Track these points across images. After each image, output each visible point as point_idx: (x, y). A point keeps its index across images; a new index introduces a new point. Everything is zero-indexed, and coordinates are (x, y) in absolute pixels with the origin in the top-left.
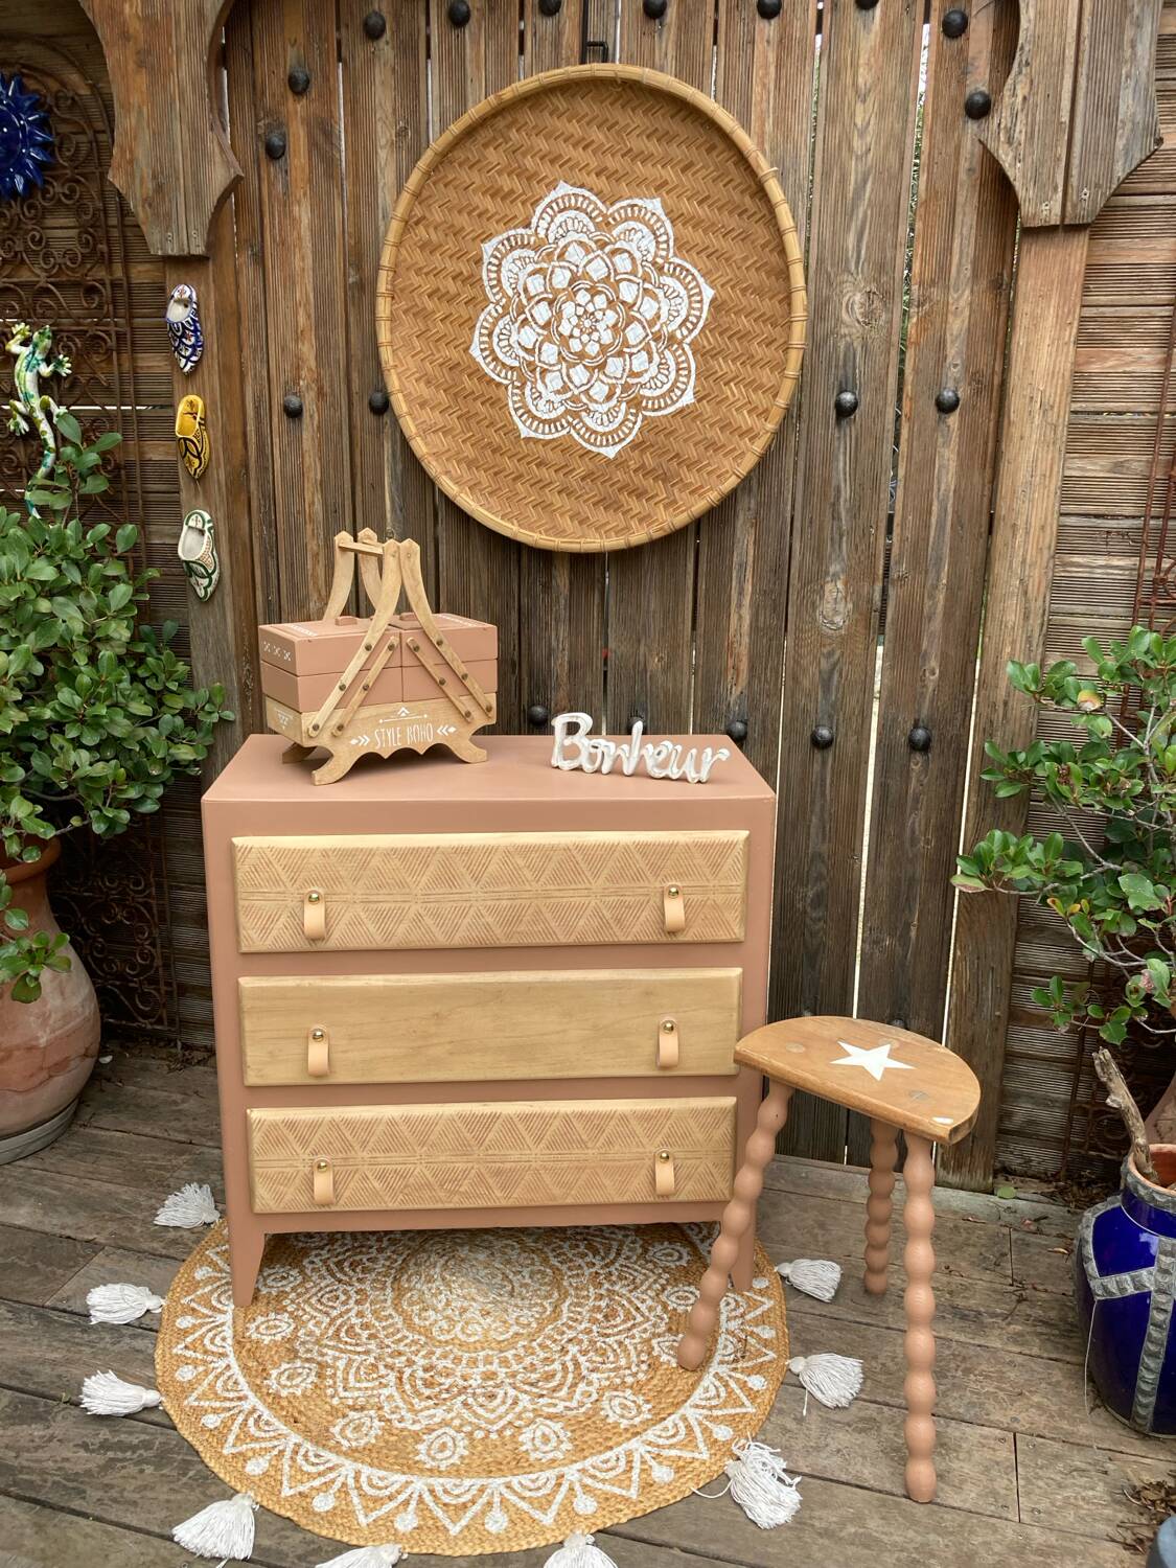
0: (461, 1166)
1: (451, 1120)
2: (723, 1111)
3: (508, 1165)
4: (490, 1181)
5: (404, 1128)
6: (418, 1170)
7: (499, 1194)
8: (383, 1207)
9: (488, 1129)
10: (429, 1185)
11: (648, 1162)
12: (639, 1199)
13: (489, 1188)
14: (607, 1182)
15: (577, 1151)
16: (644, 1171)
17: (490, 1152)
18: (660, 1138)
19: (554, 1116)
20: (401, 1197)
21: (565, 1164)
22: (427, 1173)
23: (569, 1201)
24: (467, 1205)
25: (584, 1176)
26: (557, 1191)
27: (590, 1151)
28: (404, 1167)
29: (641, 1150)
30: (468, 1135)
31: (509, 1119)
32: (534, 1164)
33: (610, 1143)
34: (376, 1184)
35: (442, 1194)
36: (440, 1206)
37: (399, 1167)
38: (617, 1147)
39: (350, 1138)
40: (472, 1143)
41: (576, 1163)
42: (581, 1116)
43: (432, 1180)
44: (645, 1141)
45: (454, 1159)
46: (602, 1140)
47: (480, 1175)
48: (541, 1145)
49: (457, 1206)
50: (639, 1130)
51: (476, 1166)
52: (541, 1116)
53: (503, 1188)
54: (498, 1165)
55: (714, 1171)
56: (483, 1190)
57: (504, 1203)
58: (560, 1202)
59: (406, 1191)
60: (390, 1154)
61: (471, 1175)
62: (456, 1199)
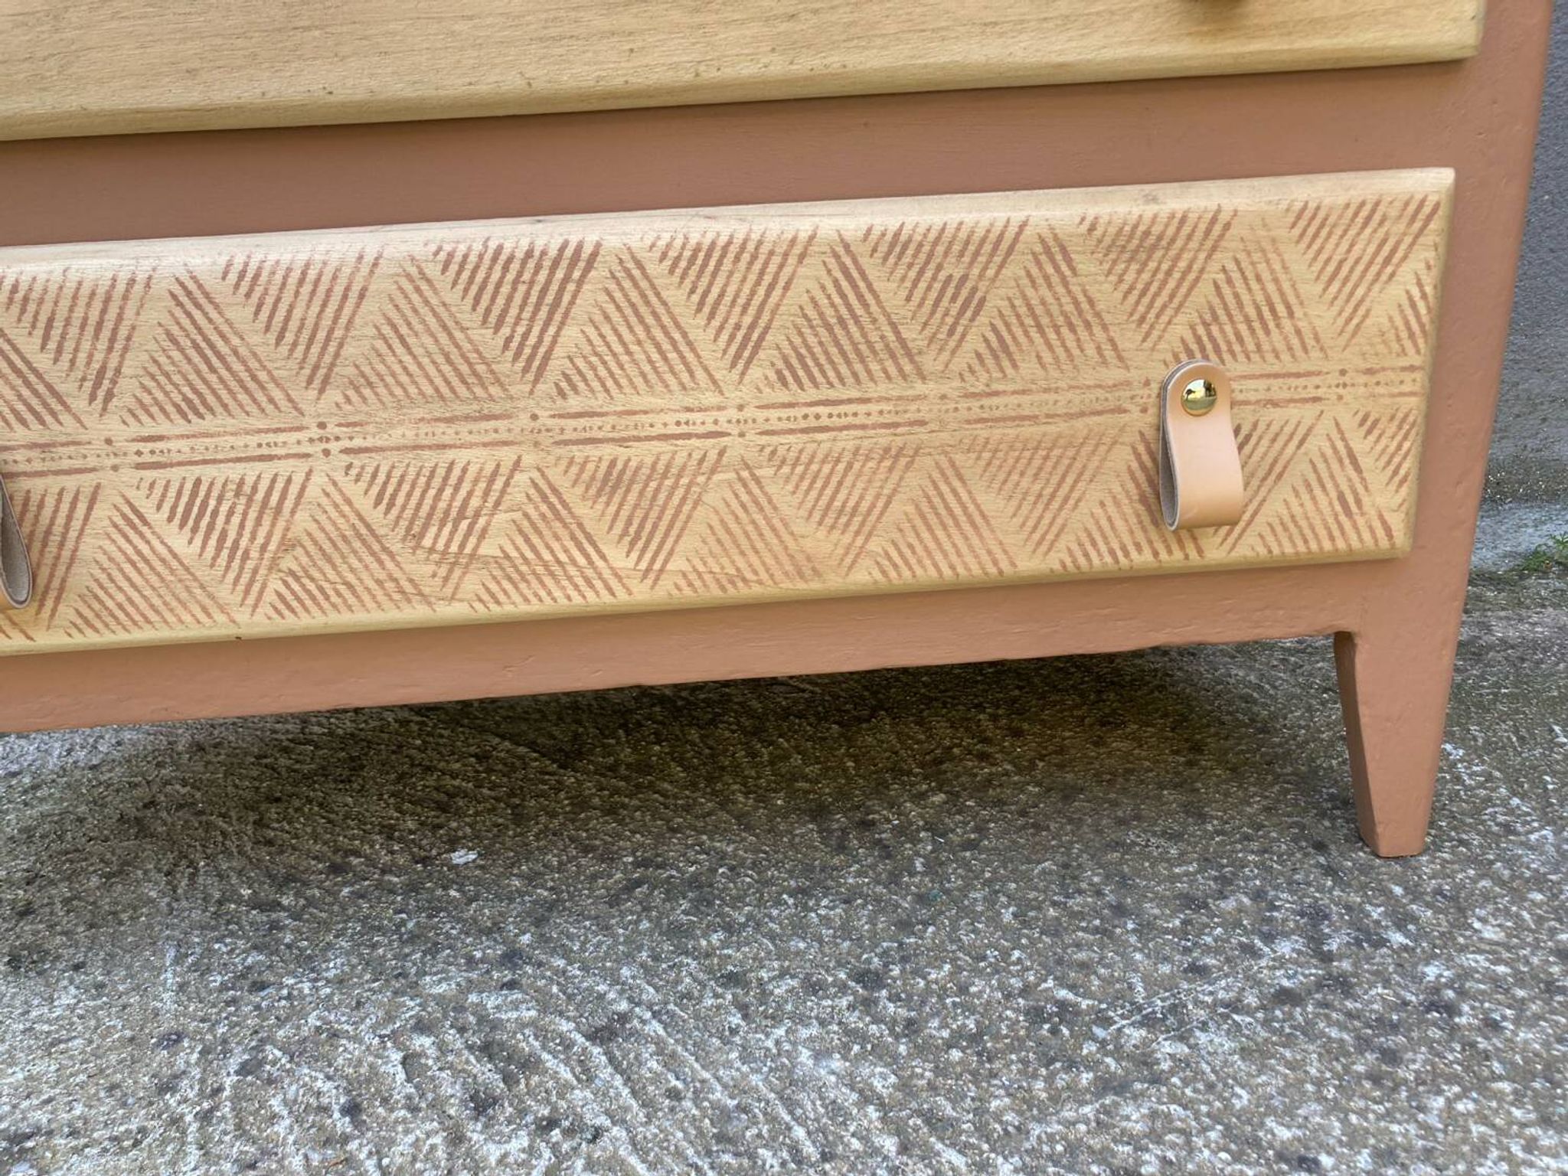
0: (477, 459)
1: (416, 277)
2: (1416, 211)
3: (641, 454)
4: (582, 510)
5: (240, 314)
6: (318, 480)
7: (619, 558)
8: (218, 627)
9: (557, 311)
10: (368, 536)
11: (1141, 422)
12: (1100, 561)
13: (583, 539)
14: (990, 502)
15: (882, 388)
16: (1123, 458)
17: (574, 403)
18: (1180, 330)
19: (801, 250)
20: (275, 584)
21: (846, 441)
22: (355, 491)
23: (864, 576)
24: (514, 606)
25: (914, 481)
26: (820, 542)
27: (929, 388)
28: (268, 469)
29: (1115, 374)
30: (483, 336)
31: (632, 267)
32: (736, 448)
33: (1001, 350)
34: (178, 541)
35: (421, 569)
36: (415, 613)
37: (251, 471)
38: (1028, 367)
39: (43, 361)
40: (503, 367)
41: (883, 438)
42: (896, 245)
43: (376, 516)
44: (1129, 339)
45: (446, 433)
46: (973, 342)
47: (547, 493)
48: (755, 373)
49: (481, 612)
50: (1106, 294)
51: (528, 459)
52: (750, 252)
53: (634, 540)
54: (608, 451)
55: (1360, 445)
56: (563, 549)
57: (641, 594)
58: (834, 582)
59: (287, 562)
60: (209, 423)
61: (516, 495)
62: (471, 584)
